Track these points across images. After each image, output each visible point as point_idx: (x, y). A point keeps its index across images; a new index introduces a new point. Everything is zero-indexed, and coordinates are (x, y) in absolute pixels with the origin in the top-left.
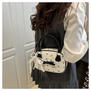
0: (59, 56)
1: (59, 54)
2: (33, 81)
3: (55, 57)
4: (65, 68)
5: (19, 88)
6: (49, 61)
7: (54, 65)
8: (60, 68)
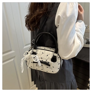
0: (56, 57)
2: (32, 81)
3: (51, 57)
4: (59, 69)
8: (55, 68)
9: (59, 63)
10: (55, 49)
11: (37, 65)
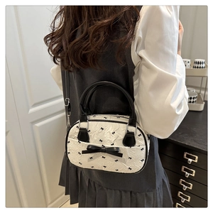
1: (132, 129)
3: (122, 137)
5: (21, 206)
6: (108, 145)
7: (121, 155)
8: (134, 161)
9: (141, 147)
10: (129, 117)
11: (91, 158)
